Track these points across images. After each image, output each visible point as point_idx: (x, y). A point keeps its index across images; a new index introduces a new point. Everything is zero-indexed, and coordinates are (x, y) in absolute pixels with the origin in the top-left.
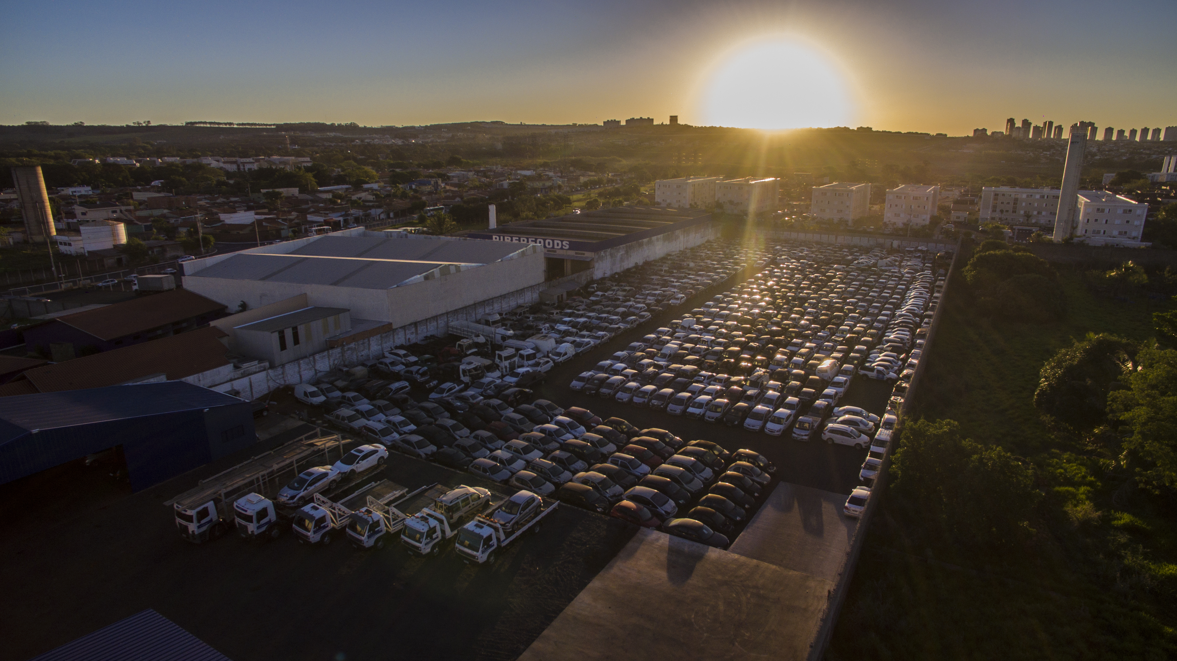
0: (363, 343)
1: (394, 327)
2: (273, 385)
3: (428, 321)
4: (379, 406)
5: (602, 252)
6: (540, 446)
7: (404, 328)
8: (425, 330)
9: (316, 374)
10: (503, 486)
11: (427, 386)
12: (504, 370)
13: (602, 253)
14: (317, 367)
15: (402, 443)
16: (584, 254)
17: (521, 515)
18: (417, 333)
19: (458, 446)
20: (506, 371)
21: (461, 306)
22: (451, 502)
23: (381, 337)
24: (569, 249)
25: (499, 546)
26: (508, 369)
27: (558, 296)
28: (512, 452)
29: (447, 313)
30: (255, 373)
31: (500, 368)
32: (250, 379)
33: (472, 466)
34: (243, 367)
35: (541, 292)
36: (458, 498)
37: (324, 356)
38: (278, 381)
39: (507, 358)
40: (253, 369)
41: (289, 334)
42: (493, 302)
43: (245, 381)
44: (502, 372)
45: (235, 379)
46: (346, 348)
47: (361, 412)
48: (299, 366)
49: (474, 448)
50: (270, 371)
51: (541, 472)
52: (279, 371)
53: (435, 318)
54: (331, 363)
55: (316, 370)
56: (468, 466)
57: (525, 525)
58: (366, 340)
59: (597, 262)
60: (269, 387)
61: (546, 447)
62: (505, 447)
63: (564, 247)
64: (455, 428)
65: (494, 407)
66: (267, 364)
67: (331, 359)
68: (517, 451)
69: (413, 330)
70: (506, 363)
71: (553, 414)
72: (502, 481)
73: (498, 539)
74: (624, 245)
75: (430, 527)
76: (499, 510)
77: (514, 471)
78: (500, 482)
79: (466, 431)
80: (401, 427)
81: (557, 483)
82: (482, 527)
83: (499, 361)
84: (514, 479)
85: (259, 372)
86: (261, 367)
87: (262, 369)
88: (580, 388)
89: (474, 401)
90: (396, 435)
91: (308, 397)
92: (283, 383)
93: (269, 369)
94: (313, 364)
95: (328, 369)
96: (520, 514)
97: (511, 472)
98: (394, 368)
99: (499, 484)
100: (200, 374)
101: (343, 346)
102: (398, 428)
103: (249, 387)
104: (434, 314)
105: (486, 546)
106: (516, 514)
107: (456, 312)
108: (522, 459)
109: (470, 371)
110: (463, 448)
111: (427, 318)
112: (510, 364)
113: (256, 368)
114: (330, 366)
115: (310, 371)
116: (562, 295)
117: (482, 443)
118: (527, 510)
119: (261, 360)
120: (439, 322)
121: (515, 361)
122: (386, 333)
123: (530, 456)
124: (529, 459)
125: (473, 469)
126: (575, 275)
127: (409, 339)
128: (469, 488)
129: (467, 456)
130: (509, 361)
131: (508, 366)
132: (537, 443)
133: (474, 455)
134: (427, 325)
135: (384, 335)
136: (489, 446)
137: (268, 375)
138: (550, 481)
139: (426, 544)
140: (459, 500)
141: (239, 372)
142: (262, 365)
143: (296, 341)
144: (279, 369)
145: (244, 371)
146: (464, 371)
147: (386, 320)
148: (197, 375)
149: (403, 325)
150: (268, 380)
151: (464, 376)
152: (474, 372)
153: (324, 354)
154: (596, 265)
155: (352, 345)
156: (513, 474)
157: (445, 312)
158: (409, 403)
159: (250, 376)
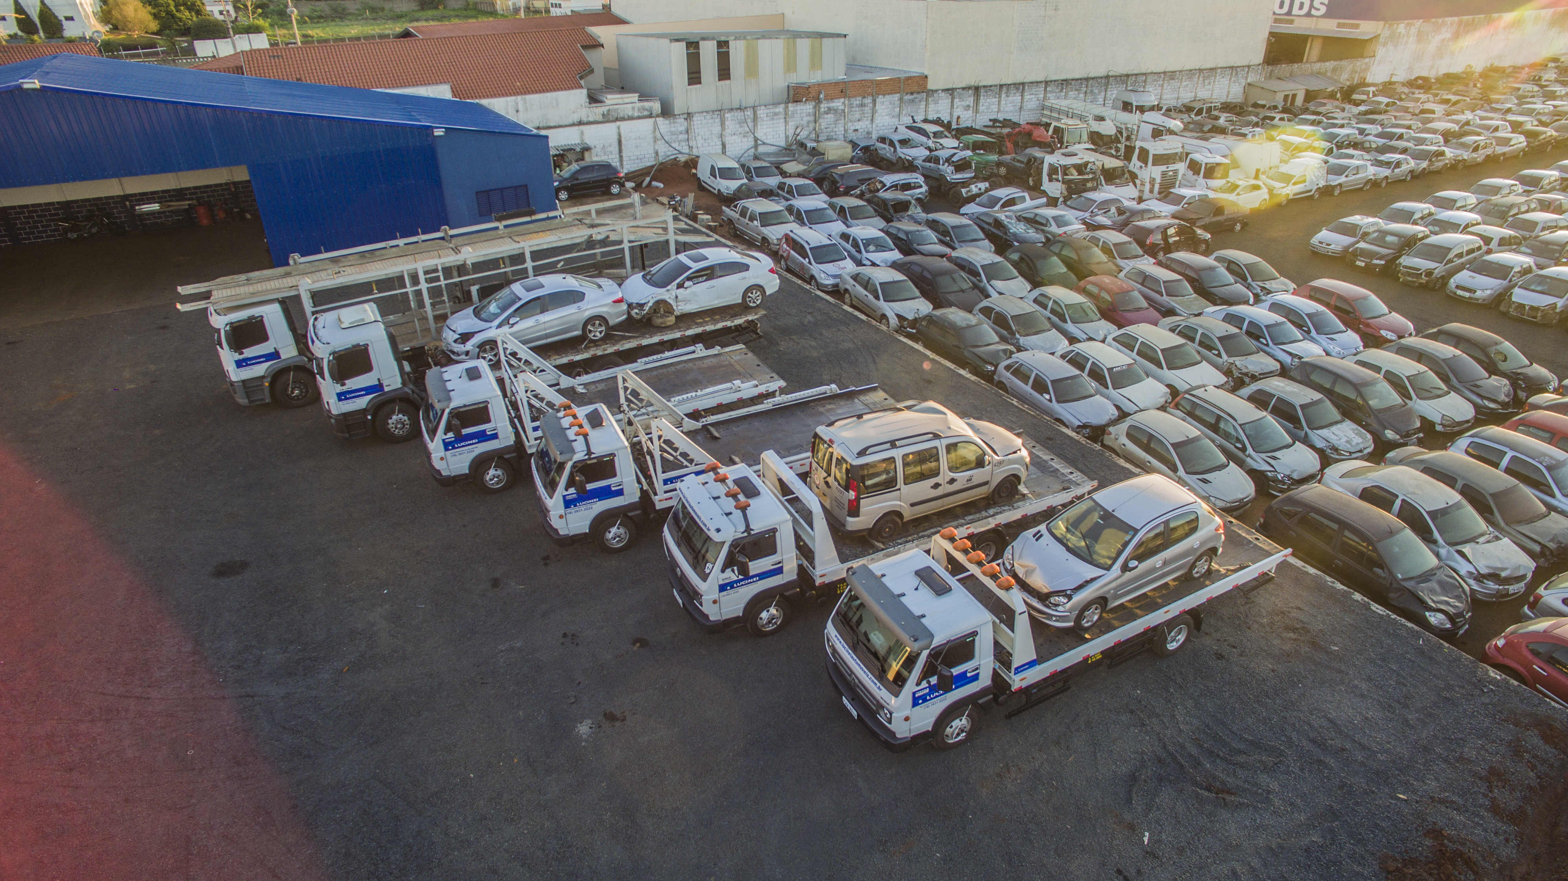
0: (862, 105)
1: (931, 86)
2: (665, 152)
3: (1004, 89)
4: (842, 209)
5: (1402, 26)
6: (1219, 355)
7: (950, 91)
8: (995, 108)
9: (756, 146)
10: (1083, 440)
11: (964, 191)
12: (1147, 186)
13: (1401, 28)
14: (760, 134)
15: (853, 282)
16: (1357, 26)
17: (1128, 575)
18: (977, 111)
19: (987, 312)
20: (1151, 191)
21: (1077, 76)
22: (862, 453)
23: (901, 99)
24: (1324, 16)
25: (999, 684)
26: (1157, 188)
27: (1286, 97)
28: (1134, 354)
29: (1047, 83)
30: (631, 118)
31: (1138, 182)
32: (619, 128)
33: (1007, 368)
34: (608, 102)
35: (1249, 84)
36: (893, 444)
37: (776, 114)
38: (675, 145)
39: (1159, 160)
40: (627, 110)
41: (708, 52)
42: (1145, 82)
43: (609, 130)
44: (1141, 191)
45: (589, 123)
46: (824, 106)
47: (798, 211)
48: (723, 124)
49: (1027, 324)
50: (660, 120)
51: (1215, 428)
52: (681, 124)
53: (1020, 87)
54: (791, 132)
55: (756, 140)
56: (996, 366)
57: (1133, 617)
58: (868, 100)
59: (1385, 45)
60: (657, 153)
61: (1238, 361)
62: (1114, 339)
63: (1313, 12)
64: (993, 272)
65: (1106, 250)
66: (656, 106)
67: (790, 124)
68: (1147, 353)
69: (970, 101)
70: (1156, 172)
71: (1263, 288)
72: (1085, 426)
73: (1002, 655)
74: (1456, 19)
75: (748, 529)
76: (1042, 528)
77: (1128, 407)
78: (1079, 429)
79: (1019, 285)
80: (867, 252)
81: (1262, 473)
82: (941, 589)
83: (1139, 164)
84: (1124, 426)
85: (639, 118)
86: (644, 109)
87: (646, 113)
88: (1339, 248)
89: (1060, 231)
90: (848, 266)
91: (716, 178)
92: (686, 150)
93: (658, 116)
94: (751, 124)
95: (783, 144)
96: (1125, 568)
97: (1118, 407)
98: (905, 151)
99: (1073, 434)
100: (519, 97)
101: (818, 101)
102: (860, 252)
103: (616, 144)
104: (1019, 79)
105: (934, 680)
106: (1108, 568)
107: (1065, 83)
108: (1159, 380)
109: (1065, 169)
110: (1000, 321)
111: (1002, 82)
112: (1164, 174)
113: (633, 108)
114: (787, 137)
115: (745, 140)
116: (1294, 96)
117: (1055, 319)
118: (1156, 560)
119: (644, 96)
120: (1027, 96)
121: (1176, 172)
122: (912, 94)
123: (1183, 378)
124: (1182, 386)
125: (1008, 374)
126: (1329, 65)
127: (958, 117)
128: (952, 417)
129: (1003, 339)
130: (1163, 168)
131: (1158, 180)
132: (1210, 348)
133: (1023, 341)
134: (1000, 97)
135: (908, 97)
136: (1070, 327)
137: (656, 127)
138: (1241, 464)
139: (722, 588)
140: (897, 454)
141: (597, 111)
142: (647, 104)
143: (724, 73)
144: (678, 121)
145: (609, 110)
146: (1053, 170)
147: (916, 69)
148: (513, 98)
149: (950, 86)
150: (655, 140)
151: (1051, 180)
152: (1074, 175)
153: (777, 110)
154: (1381, 52)
155: (838, 104)
156: (1123, 415)
157: (1043, 79)
158: (910, 213)
159: (618, 123)
